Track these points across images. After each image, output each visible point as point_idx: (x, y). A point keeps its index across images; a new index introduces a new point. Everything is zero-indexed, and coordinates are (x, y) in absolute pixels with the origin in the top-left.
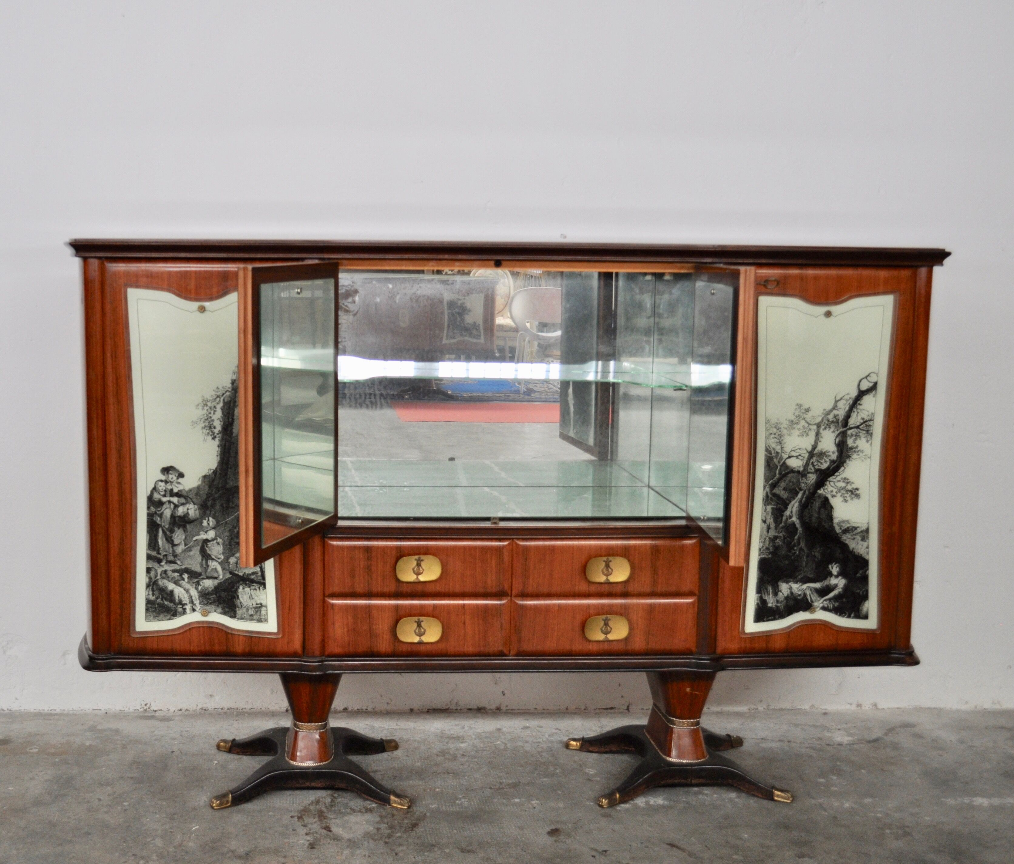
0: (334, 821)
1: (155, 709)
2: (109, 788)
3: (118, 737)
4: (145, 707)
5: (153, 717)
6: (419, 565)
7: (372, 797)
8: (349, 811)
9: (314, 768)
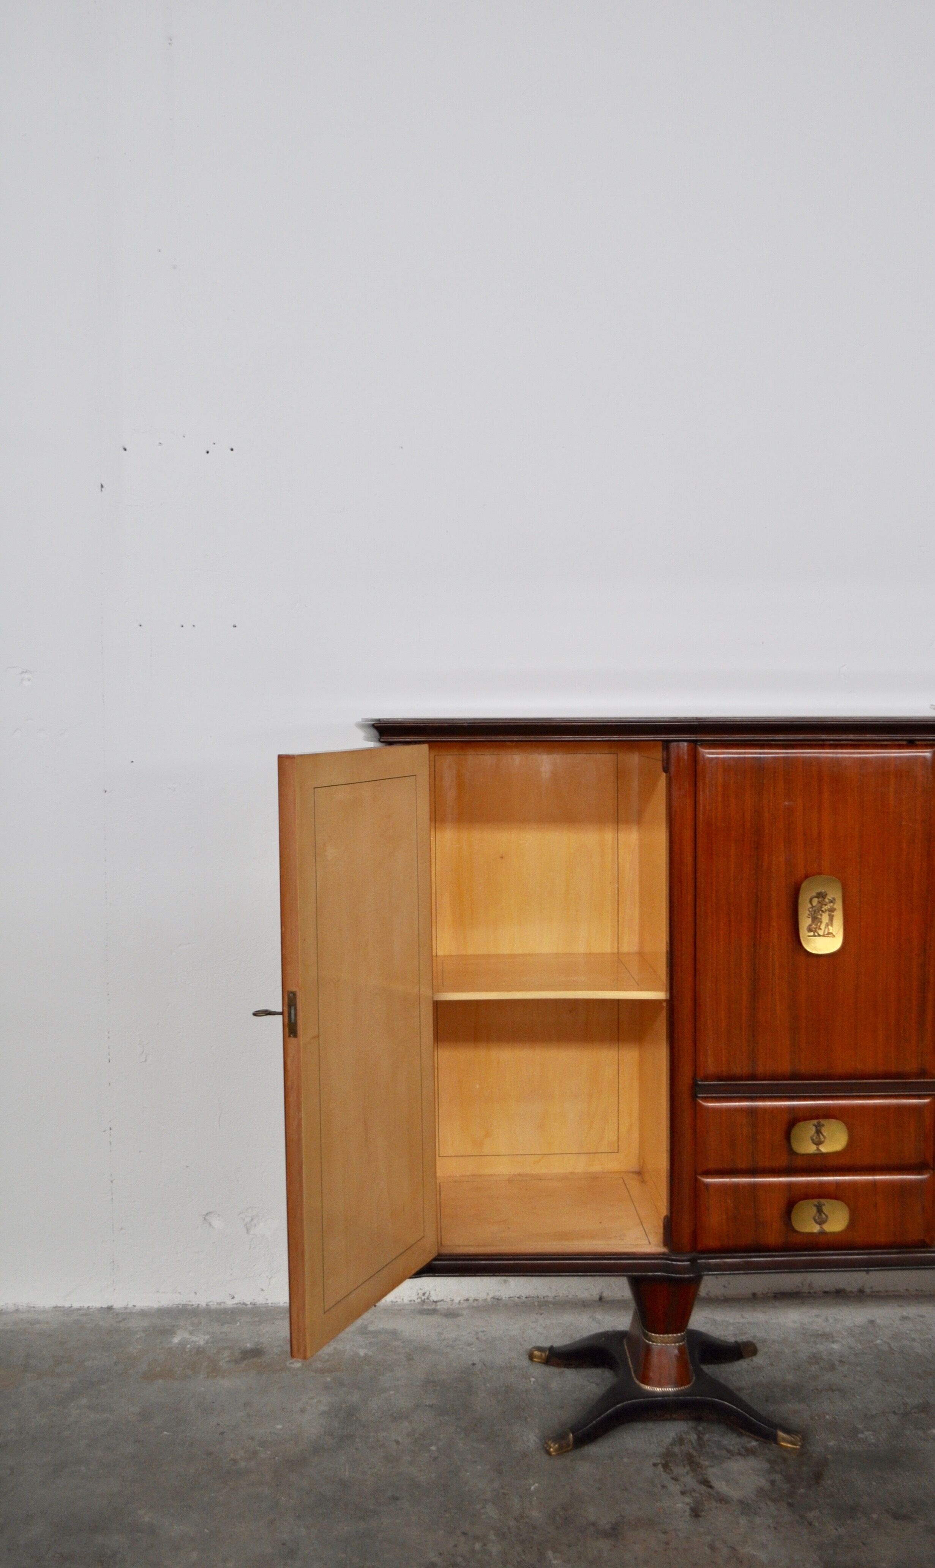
0: (710, 1470)
1: (435, 1300)
2: (406, 1423)
3: (399, 1343)
4: (423, 1298)
5: (434, 1312)
6: (818, 1132)
7: (752, 1432)
8: (724, 1453)
9: (675, 1394)
